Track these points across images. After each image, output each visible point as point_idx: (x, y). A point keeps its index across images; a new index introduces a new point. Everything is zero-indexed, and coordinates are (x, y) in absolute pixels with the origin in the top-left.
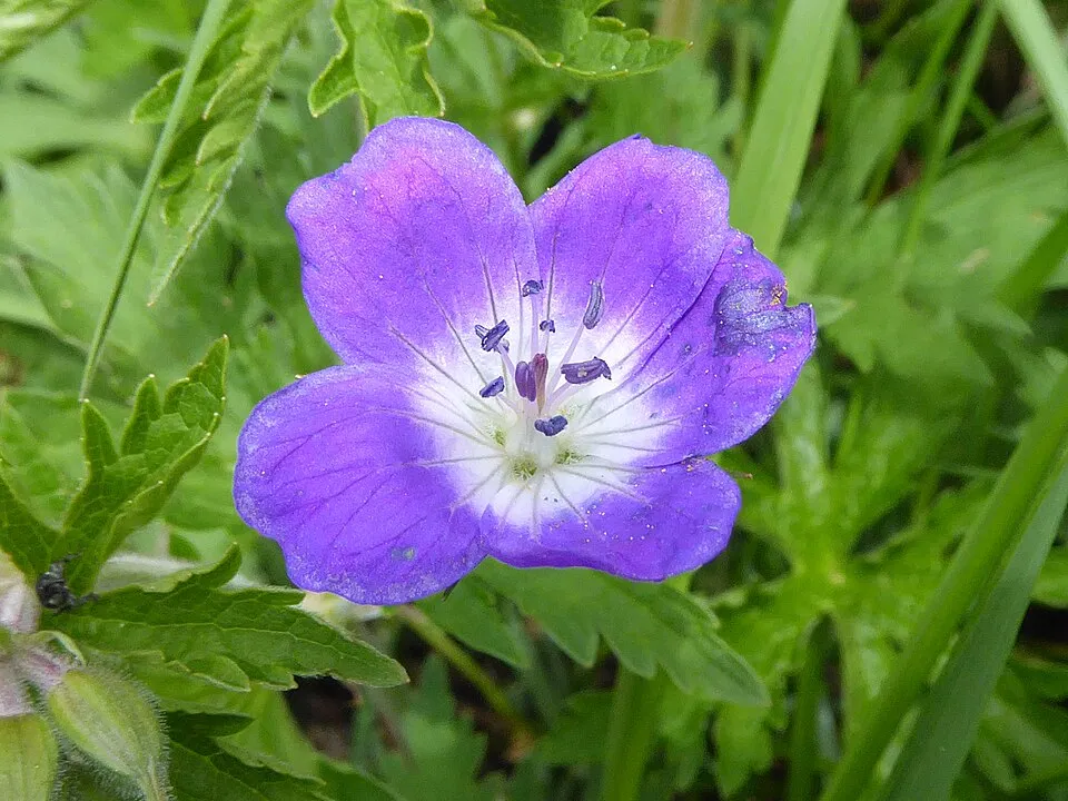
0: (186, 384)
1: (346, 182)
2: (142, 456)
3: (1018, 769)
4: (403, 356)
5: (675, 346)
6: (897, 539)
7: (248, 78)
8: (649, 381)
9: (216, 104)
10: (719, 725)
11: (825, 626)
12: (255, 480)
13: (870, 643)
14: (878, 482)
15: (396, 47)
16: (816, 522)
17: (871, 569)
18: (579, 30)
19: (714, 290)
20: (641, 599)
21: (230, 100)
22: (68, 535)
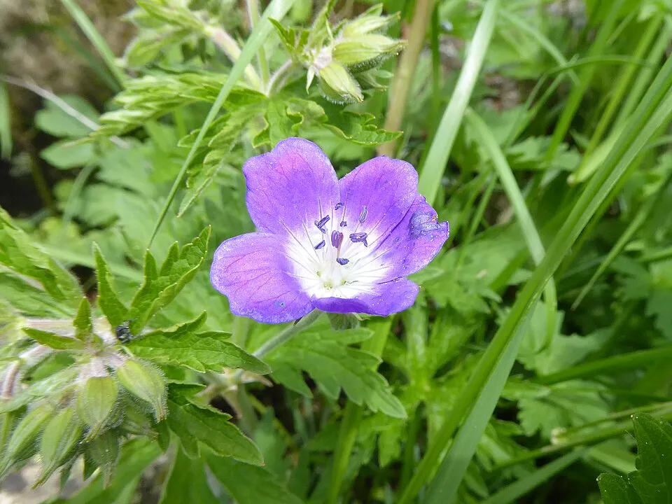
0: (191, 246)
1: (269, 159)
2: (168, 277)
3: (492, 462)
4: (285, 233)
5: (392, 239)
6: (451, 372)
7: (227, 134)
8: (381, 252)
9: (214, 141)
10: (380, 439)
11: (422, 406)
12: (220, 270)
13: (439, 413)
14: (444, 351)
15: (287, 131)
16: (420, 366)
17: (440, 385)
18: (359, 130)
19: (410, 215)
20: (358, 375)
21: (220, 141)
22: (133, 311)
